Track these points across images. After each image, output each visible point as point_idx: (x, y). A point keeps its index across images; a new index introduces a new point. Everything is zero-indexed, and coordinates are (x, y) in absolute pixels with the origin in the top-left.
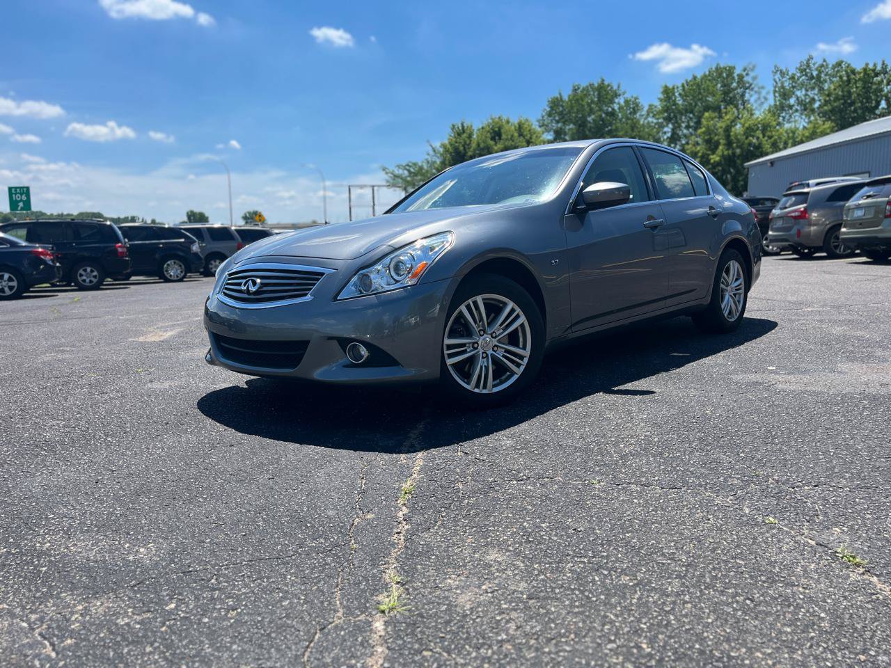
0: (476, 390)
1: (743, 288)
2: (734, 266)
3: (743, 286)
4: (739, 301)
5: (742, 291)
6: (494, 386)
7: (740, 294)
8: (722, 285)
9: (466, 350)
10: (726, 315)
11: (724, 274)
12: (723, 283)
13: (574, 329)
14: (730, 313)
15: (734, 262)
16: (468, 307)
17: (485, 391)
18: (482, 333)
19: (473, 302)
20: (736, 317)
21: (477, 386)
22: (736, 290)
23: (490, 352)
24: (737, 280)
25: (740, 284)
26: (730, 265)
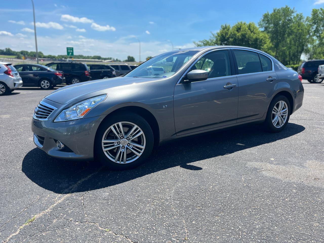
0: (118, 162)
1: (287, 113)
2: (282, 103)
3: (287, 112)
4: (284, 119)
5: (287, 114)
6: (127, 161)
7: (285, 116)
8: (273, 112)
9: (114, 145)
10: (275, 125)
11: (275, 107)
12: (274, 111)
13: (177, 135)
14: (278, 123)
15: (282, 101)
16: (115, 127)
17: (122, 163)
18: (122, 138)
19: (117, 125)
20: (282, 126)
21: (119, 160)
22: (283, 114)
23: (126, 146)
24: (283, 109)
25: (286, 111)
26: (279, 102)
